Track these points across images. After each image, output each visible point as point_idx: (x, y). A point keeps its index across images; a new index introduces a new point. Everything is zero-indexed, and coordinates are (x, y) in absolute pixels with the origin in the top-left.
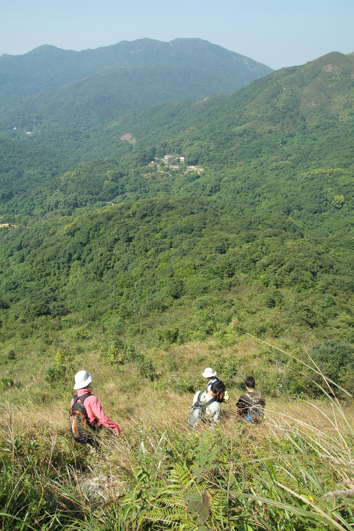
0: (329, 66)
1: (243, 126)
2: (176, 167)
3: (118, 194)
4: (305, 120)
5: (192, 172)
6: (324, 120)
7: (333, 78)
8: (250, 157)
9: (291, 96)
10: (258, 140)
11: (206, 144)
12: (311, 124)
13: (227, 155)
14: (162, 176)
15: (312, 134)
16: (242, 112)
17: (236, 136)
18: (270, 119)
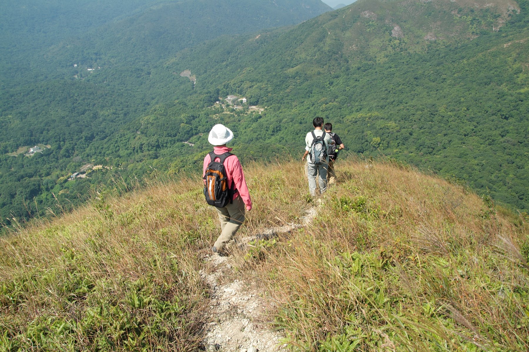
0: (366, 12)
1: (295, 68)
2: (239, 108)
3: (192, 135)
4: (348, 62)
5: (254, 111)
6: (364, 62)
7: (371, 23)
8: (303, 98)
9: (335, 40)
10: (309, 81)
11: (264, 86)
12: (354, 66)
13: (284, 96)
14: (229, 117)
15: (354, 76)
16: (293, 54)
17: (289, 78)
18: (318, 62)
